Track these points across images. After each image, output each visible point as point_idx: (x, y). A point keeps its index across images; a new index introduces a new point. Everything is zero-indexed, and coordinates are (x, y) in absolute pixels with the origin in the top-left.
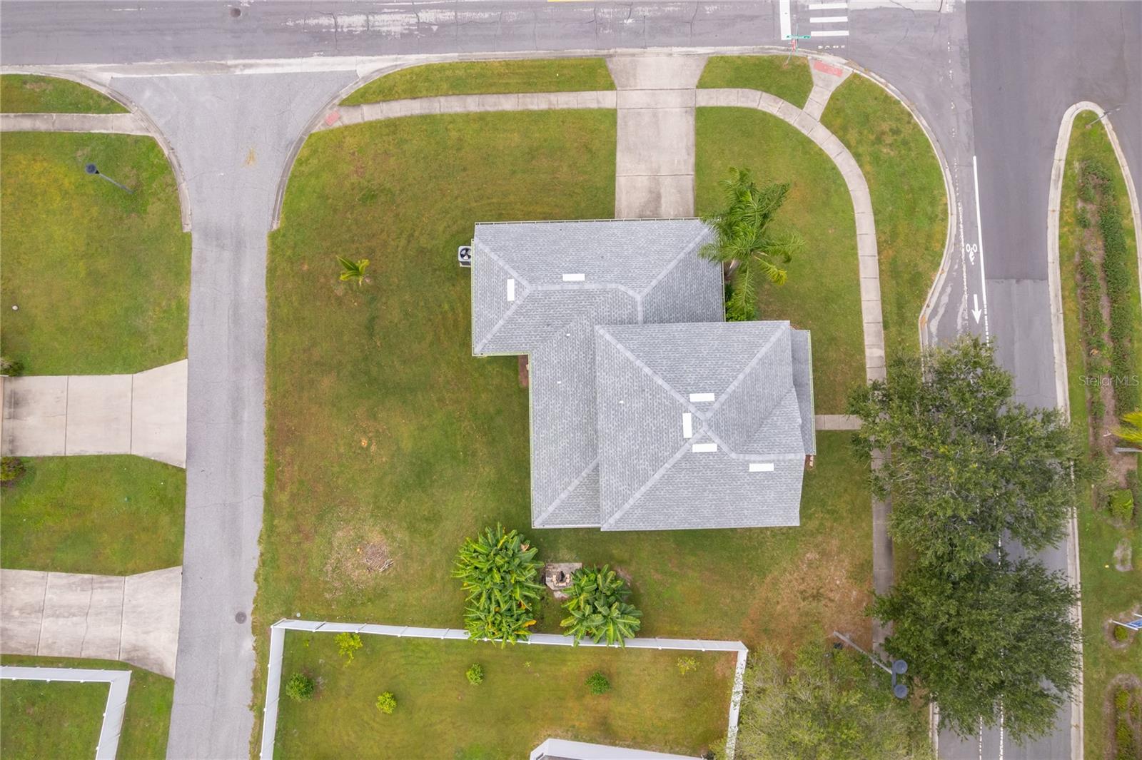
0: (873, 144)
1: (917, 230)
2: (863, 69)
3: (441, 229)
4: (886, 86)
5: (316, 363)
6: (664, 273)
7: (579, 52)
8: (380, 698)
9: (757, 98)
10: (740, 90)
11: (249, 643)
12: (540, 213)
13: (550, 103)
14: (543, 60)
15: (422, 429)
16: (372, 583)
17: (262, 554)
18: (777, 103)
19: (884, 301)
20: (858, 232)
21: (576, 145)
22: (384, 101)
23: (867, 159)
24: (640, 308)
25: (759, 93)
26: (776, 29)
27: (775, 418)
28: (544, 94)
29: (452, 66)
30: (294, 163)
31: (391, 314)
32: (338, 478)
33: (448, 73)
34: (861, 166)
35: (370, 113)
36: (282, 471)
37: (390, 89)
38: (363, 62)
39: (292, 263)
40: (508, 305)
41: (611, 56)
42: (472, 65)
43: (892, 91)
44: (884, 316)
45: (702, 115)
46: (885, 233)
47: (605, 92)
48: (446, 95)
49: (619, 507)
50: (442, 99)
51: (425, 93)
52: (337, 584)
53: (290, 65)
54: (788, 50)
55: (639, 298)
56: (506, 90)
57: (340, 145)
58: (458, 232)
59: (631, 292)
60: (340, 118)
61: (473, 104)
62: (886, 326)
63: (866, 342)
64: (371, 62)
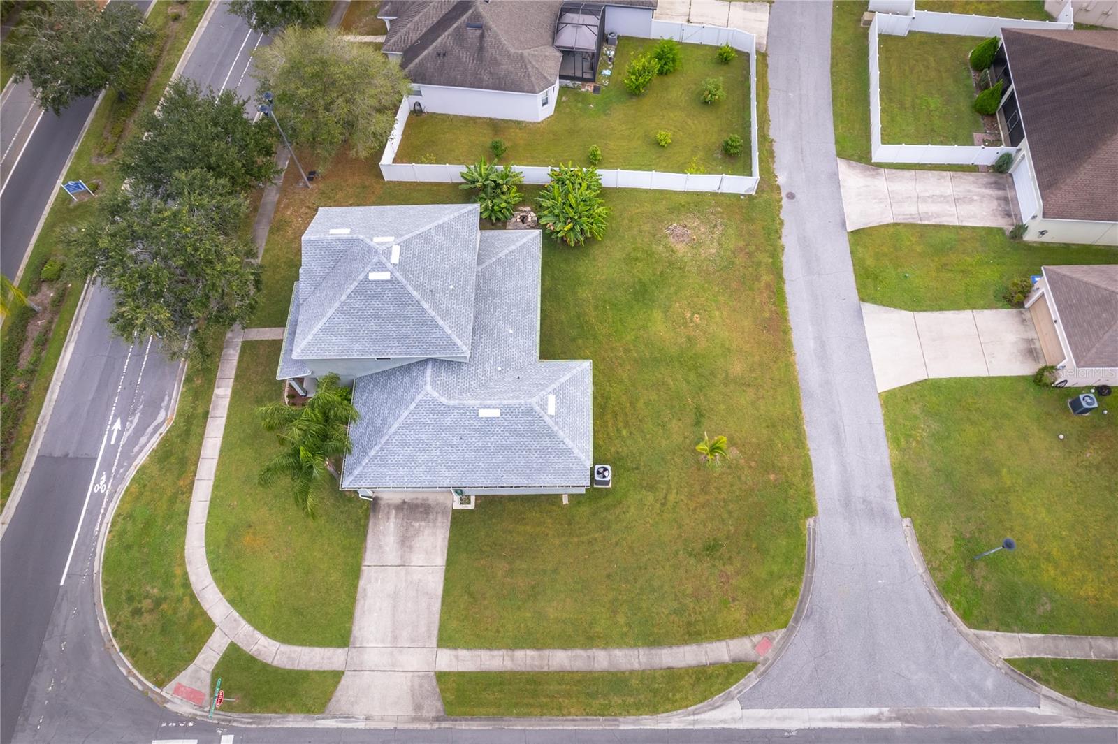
0: (165, 599)
1: (148, 504)
2: (150, 694)
3: (632, 510)
4: (129, 671)
5: (749, 385)
6: (401, 420)
7: (474, 726)
8: (669, 141)
9: (278, 657)
10: (296, 668)
11: (782, 179)
12: (527, 524)
13: (512, 658)
14: (519, 716)
15: (644, 327)
16: (682, 217)
17: (780, 238)
18: (257, 650)
19: (202, 436)
20: (208, 503)
21: (486, 602)
22: (705, 666)
23: (177, 581)
24: (428, 379)
25: (275, 663)
27: (321, 274)
28: (519, 669)
29: (626, 710)
30: (801, 593)
31: (679, 427)
32: (718, 292)
33: (630, 700)
34: (186, 573)
35: (720, 651)
36: (770, 298)
37: (698, 680)
38: (734, 720)
39: (787, 482)
40: (555, 392)
41: (438, 719)
42: (602, 712)
43: (125, 663)
44: (205, 423)
45: (343, 639)
46: (182, 501)
47: (447, 670)
48: (632, 672)
50: (636, 667)
51: (657, 675)
52: (712, 217)
53: (824, 720)
54: (230, 721)
55: (428, 388)
56: (562, 676)
57: (750, 612)
58: (615, 506)
59: (436, 395)
60: (754, 646)
61: (602, 659)
62: (206, 415)
63: (229, 399)
64: (724, 721)
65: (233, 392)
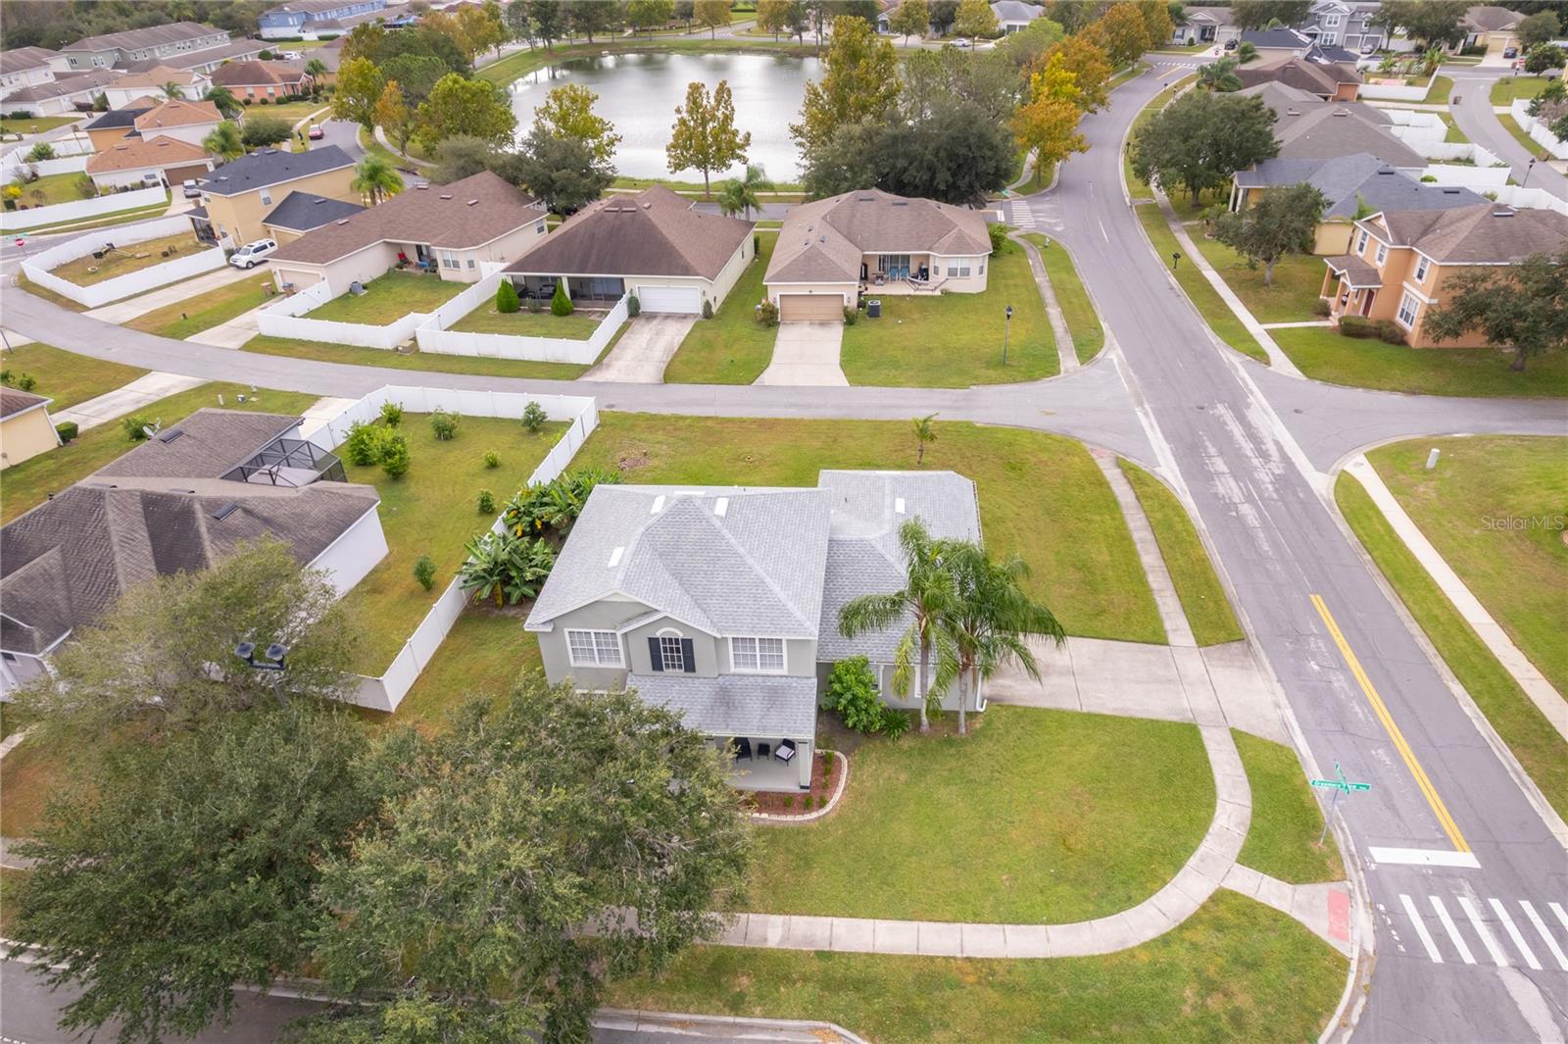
0: (1198, 973)
2: (1365, 982)
5: (835, 440)
7: (1245, 619)
9: (1238, 800)
10: (1246, 779)
13: (1161, 591)
14: (1221, 588)
16: (610, 460)
17: (661, 414)
18: (1237, 826)
20: (1007, 928)
22: (1129, 482)
25: (1249, 803)
26: (1388, 841)
28: (1171, 586)
29: (1187, 523)
30: (1046, 433)
32: (719, 447)
33: (1177, 520)
35: (1112, 473)
37: (1143, 485)
38: (1172, 470)
41: (1251, 648)
42: (1194, 536)
44: (842, 954)
45: (1186, 731)
46: (1009, 975)
47: (1193, 638)
48: (1148, 518)
50: (1142, 515)
51: (1146, 505)
52: (617, 445)
56: (1168, 559)
57: (1071, 455)
60: (1102, 457)
61: (1142, 535)
62: (823, 955)
63: (795, 918)
65: (780, 911)
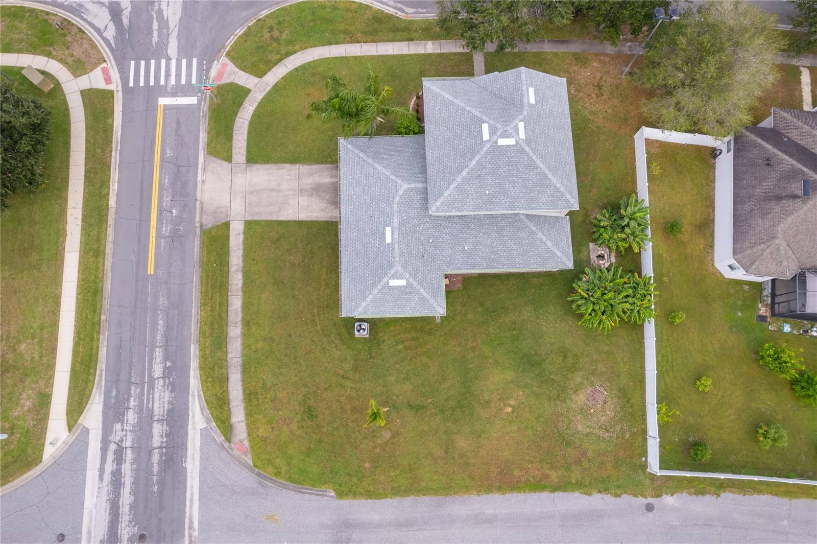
0: (279, 43)
1: (343, 18)
2: (223, 50)
3: (338, 353)
4: (236, 35)
5: (447, 452)
6: (384, 171)
7: (197, 250)
8: (701, 389)
9: (241, 120)
10: (234, 133)
11: (669, 500)
12: (327, 275)
13: (237, 271)
14: (202, 277)
15: (496, 363)
16: (615, 400)
17: (599, 492)
19: (394, 40)
20: (344, 55)
21: (272, 250)
22: (229, 404)
23: (290, 48)
24: (413, 186)
25: (237, 119)
26: (188, 107)
27: (495, 89)
28: (230, 276)
29: (202, 349)
30: (278, 480)
31: (406, 391)
32: (537, 430)
33: (208, 352)
34: (295, 52)
35: (238, 416)
36: (533, 477)
37: (219, 399)
38: (194, 423)
39: (363, 477)
40: (409, 285)
41: (201, 225)
42: (202, 333)
43: (240, 32)
44: (404, 40)
45: (252, 159)
46: (345, 38)
47: (231, 229)
48: (226, 352)
49: (563, 195)
50: (230, 356)
51: (224, 370)
52: (618, 429)
53: (192, 487)
54: (205, 99)
55: (406, 186)
56: (224, 305)
57: (265, 440)
58: (341, 339)
59: (401, 193)
60: (241, 441)
61: (235, 331)
62: (411, 40)
63: (423, 52)
64: (193, 417)
65: (430, 54)
